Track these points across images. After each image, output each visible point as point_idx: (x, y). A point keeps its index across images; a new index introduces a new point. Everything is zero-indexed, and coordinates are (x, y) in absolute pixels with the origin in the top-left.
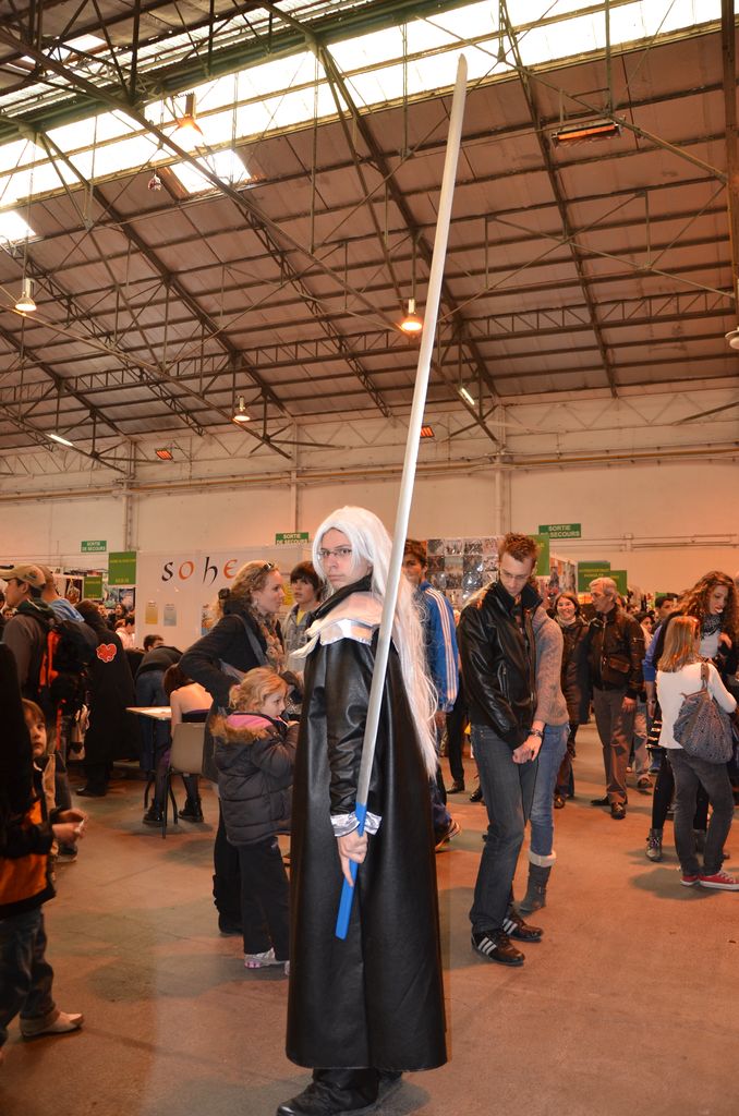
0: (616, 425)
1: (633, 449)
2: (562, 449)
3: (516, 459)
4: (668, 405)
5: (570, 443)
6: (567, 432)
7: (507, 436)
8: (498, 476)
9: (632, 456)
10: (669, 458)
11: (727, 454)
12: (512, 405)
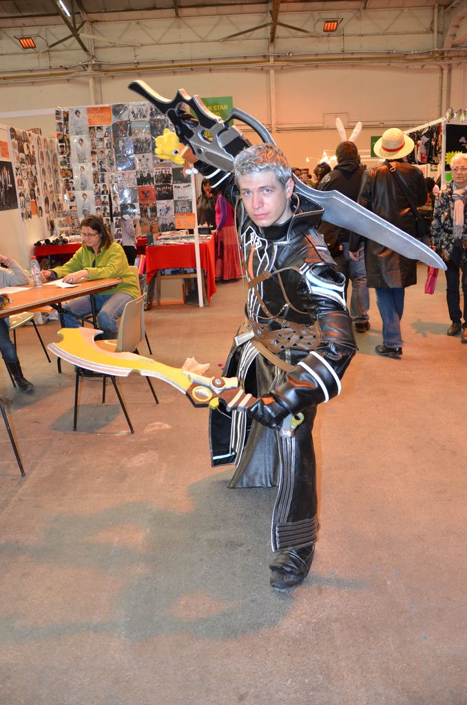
0: (178, 40)
1: (192, 60)
2: (139, 59)
3: (103, 67)
4: (216, 25)
5: (144, 55)
6: (142, 45)
7: (95, 48)
8: (91, 81)
9: (192, 65)
10: (218, 67)
11: (259, 65)
12: (97, 21)
